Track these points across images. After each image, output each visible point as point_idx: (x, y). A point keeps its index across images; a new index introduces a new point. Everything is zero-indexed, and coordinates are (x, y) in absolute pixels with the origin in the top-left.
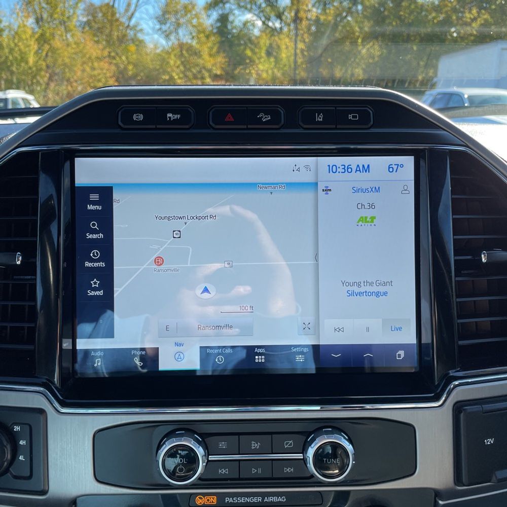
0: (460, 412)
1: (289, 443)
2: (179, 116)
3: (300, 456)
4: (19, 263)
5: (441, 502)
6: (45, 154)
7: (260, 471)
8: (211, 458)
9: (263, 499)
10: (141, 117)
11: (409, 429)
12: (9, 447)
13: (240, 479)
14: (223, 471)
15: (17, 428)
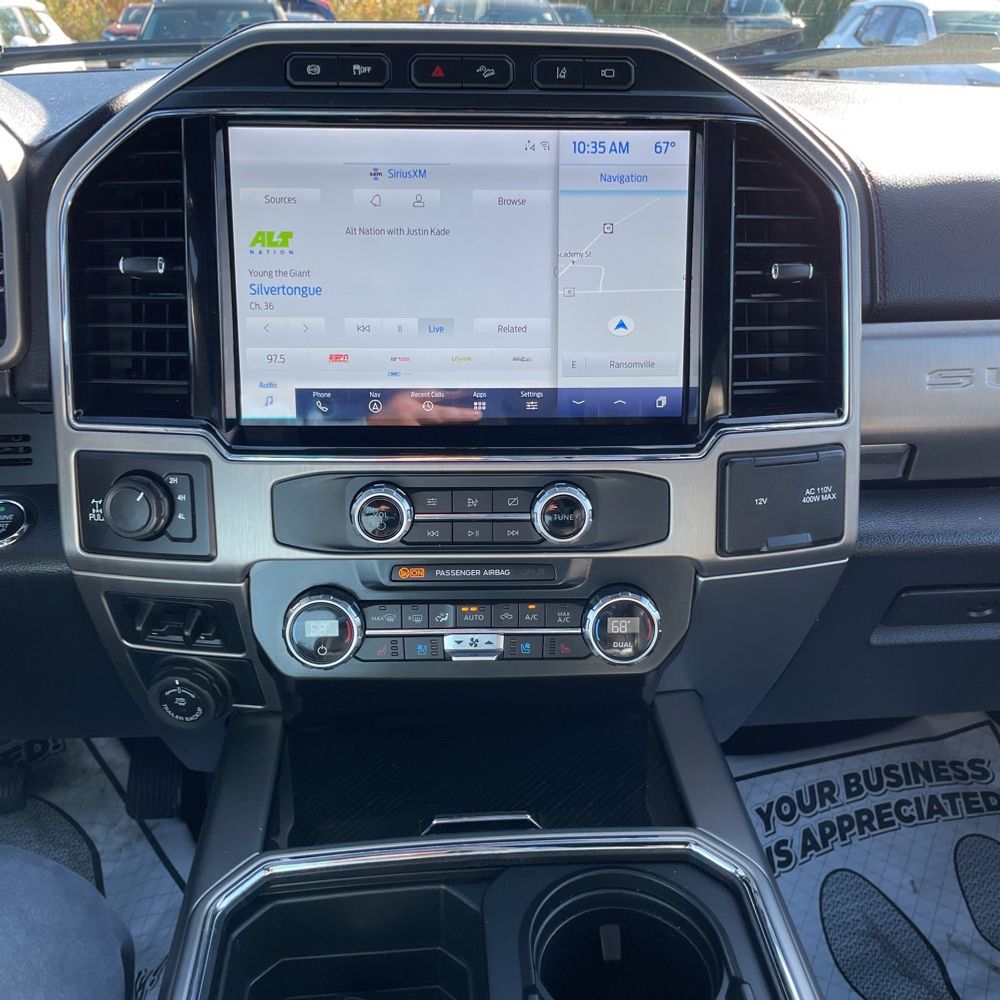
0: (726, 464)
1: (513, 501)
2: (369, 69)
3: (527, 517)
4: (161, 271)
5: (701, 579)
6: (190, 120)
7: (477, 533)
8: (417, 517)
9: (482, 573)
10: (317, 70)
11: (662, 486)
12: (165, 500)
13: (453, 543)
14: (433, 534)
15: (173, 480)
